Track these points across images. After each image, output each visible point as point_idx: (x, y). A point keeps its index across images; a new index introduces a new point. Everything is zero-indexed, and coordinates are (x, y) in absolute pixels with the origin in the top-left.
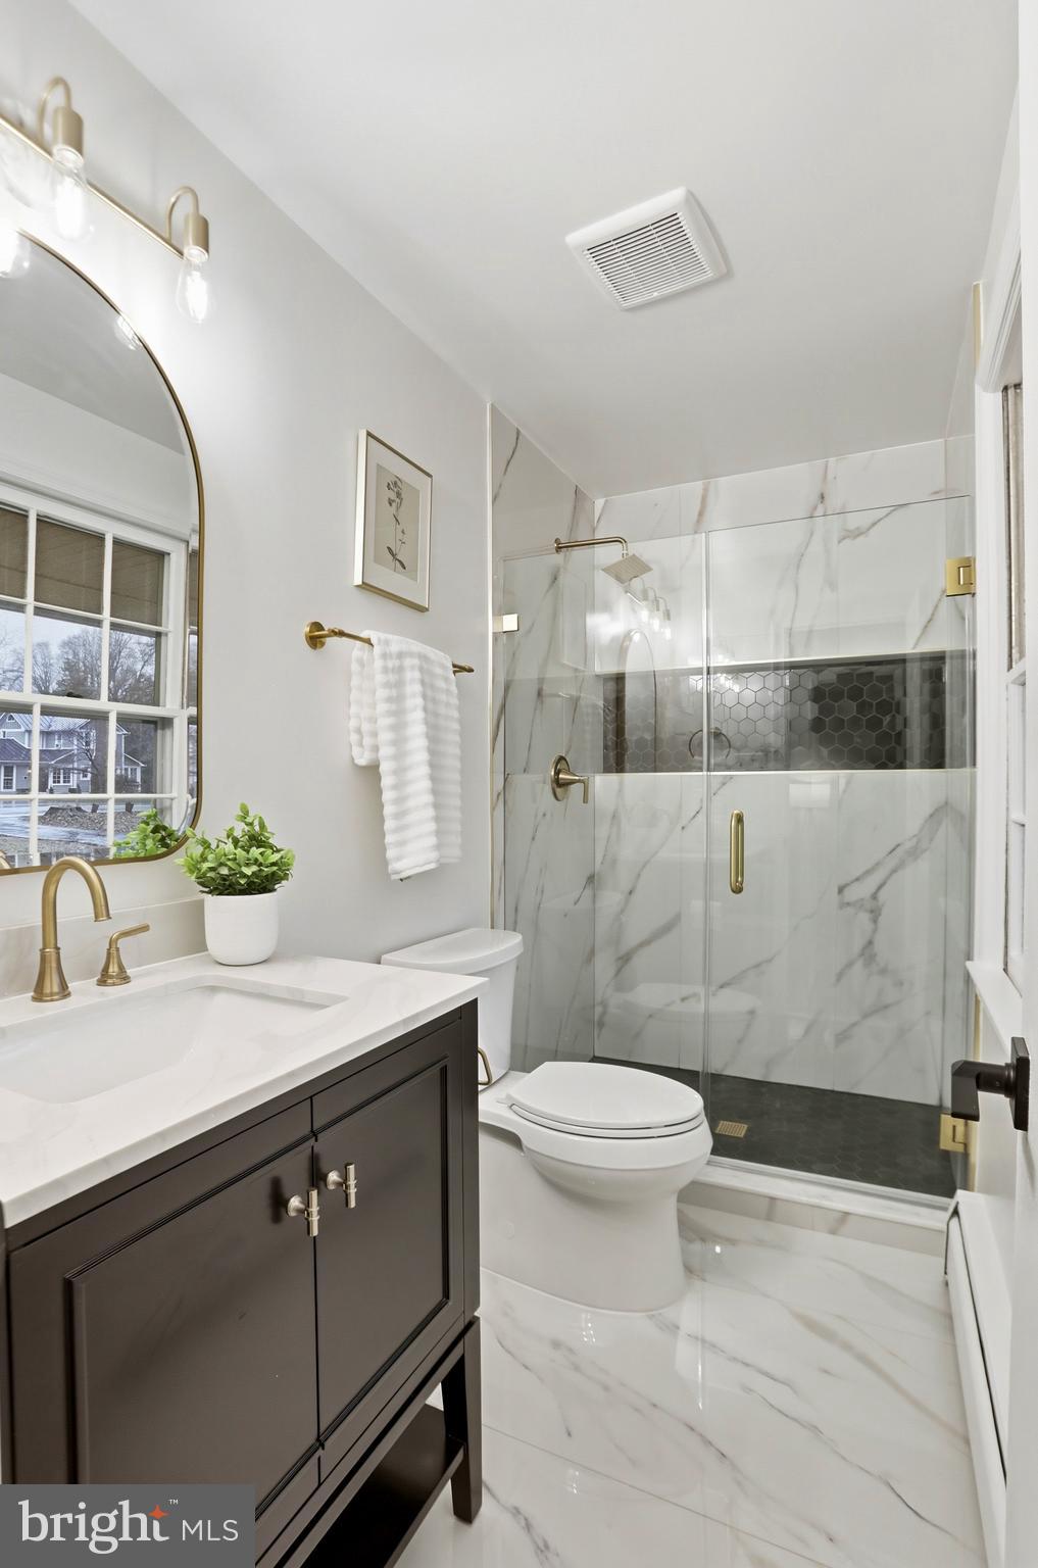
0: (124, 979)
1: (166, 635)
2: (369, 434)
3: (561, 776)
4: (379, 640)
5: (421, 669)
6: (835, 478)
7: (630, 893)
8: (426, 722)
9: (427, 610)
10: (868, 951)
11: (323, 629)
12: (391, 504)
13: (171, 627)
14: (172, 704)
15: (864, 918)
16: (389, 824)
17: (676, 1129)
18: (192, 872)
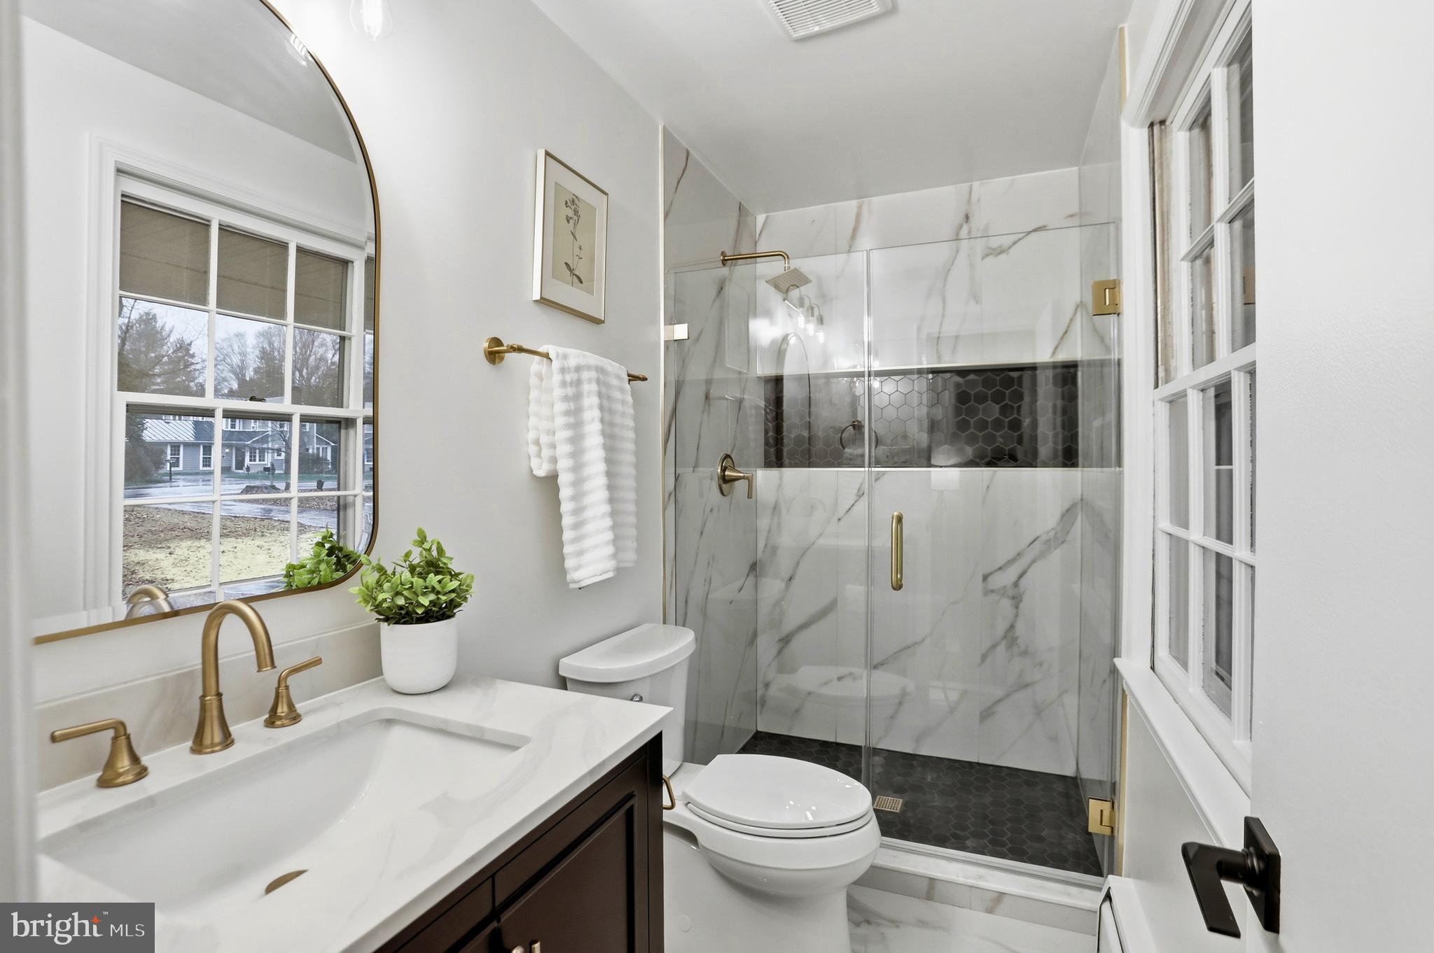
0: (295, 718)
1: (350, 339)
2: (547, 154)
3: (727, 473)
4: (558, 355)
5: (598, 382)
6: (979, 200)
7: (790, 579)
8: (603, 433)
9: (603, 322)
10: (1010, 636)
11: (502, 345)
12: (568, 221)
13: (354, 332)
14: (355, 406)
15: (1006, 603)
16: (567, 535)
17: (846, 827)
18: (366, 602)
